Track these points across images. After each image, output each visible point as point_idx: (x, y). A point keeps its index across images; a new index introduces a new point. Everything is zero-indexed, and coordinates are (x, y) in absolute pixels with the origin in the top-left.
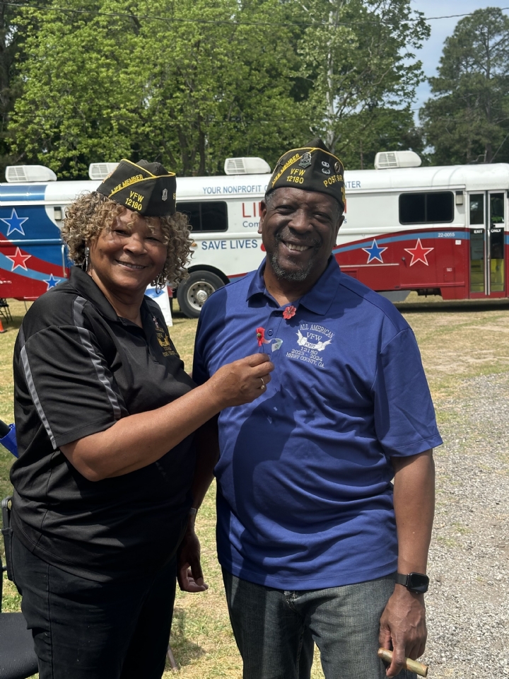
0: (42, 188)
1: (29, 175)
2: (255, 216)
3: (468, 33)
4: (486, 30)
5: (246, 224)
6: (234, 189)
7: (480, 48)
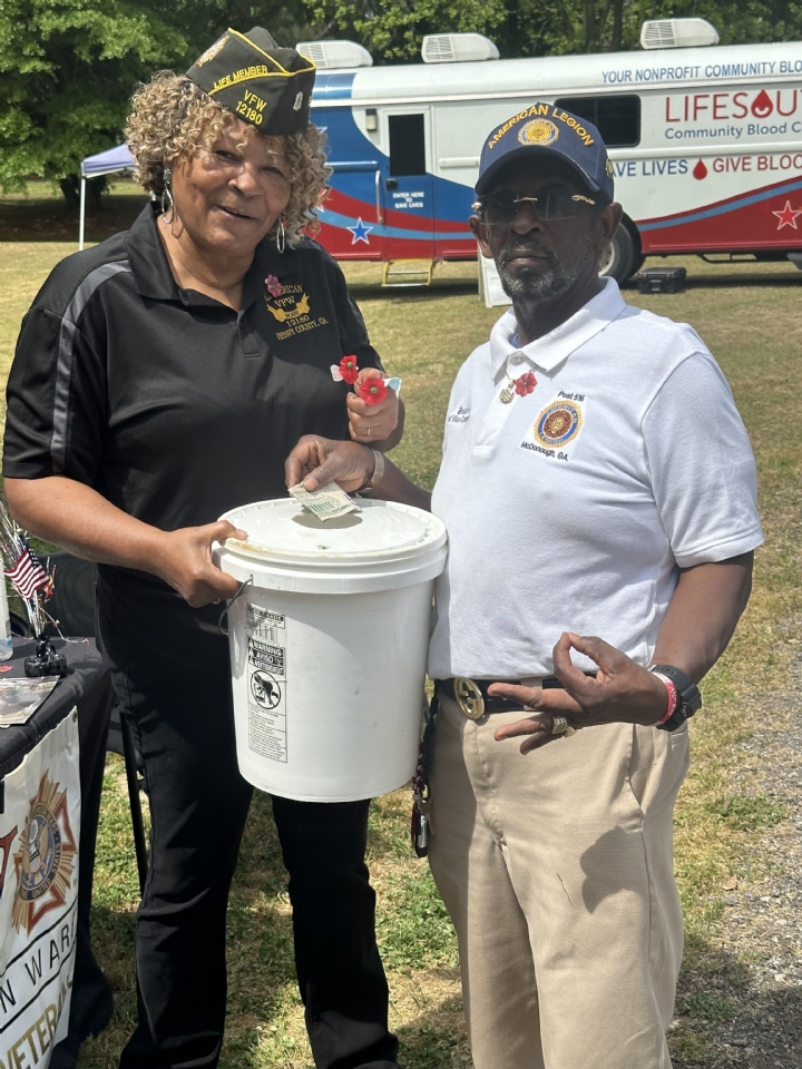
0: (349, 79)
1: (331, 57)
2: (686, 118)
5: (671, 134)
6: (654, 74)
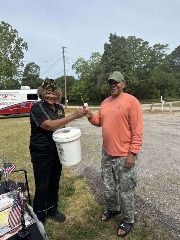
3: (29, 66)
4: (32, 66)
7: (31, 69)
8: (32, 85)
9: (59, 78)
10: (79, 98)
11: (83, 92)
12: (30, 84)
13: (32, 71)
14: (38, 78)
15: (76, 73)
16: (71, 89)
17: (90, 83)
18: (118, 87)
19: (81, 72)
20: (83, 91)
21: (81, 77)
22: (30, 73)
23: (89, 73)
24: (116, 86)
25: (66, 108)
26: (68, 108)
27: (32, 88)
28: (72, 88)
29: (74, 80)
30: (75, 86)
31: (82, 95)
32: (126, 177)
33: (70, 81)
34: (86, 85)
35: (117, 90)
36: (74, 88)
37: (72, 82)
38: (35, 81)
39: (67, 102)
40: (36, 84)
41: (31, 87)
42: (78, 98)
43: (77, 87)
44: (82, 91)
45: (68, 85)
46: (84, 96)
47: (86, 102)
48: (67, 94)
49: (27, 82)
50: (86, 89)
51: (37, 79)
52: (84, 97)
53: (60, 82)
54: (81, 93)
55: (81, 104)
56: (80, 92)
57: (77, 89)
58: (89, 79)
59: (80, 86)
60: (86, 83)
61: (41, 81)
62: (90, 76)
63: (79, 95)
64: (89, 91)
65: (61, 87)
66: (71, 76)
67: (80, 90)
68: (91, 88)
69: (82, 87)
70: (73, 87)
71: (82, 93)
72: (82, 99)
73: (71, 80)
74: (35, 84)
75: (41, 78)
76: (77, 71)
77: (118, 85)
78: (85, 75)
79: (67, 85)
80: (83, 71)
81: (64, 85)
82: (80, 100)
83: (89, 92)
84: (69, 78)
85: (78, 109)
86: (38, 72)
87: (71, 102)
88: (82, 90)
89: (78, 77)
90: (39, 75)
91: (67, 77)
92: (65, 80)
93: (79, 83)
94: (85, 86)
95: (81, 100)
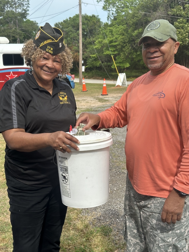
8: (14, 35)
9: (67, 20)
10: (109, 64)
11: (116, 50)
12: (10, 32)
13: (14, 4)
14: (25, 20)
15: (105, 8)
16: (92, 43)
17: (133, 31)
18: (163, 53)
19: (114, 6)
20: (118, 47)
21: (114, 17)
22: (9, 9)
23: (131, 9)
24: (158, 50)
25: (81, 83)
26: (84, 83)
27: (13, 41)
28: (94, 42)
29: (98, 24)
30: (101, 36)
31: (115, 56)
32: (164, 241)
33: (91, 27)
34: (124, 35)
35: (160, 59)
36: (99, 42)
37: (95, 29)
38: (20, 27)
39: (83, 70)
40: (21, 32)
41: (11, 38)
42: (106, 63)
43: (104, 38)
44: (115, 48)
45: (86, 35)
46: (118, 58)
47: (123, 72)
48: (83, 54)
49: (3, 28)
50: (125, 43)
51: (23, 22)
52: (119, 60)
53: (70, 28)
54: (113, 53)
55: (111, 75)
56: (110, 50)
57: (104, 44)
58: (131, 22)
59: (110, 37)
60: (124, 30)
61: (32, 25)
62: (133, 16)
63: (109, 56)
64: (130, 48)
65: (71, 38)
66: (94, 16)
67: (111, 45)
68: (134, 40)
69: (116, 38)
70: (96, 39)
71: (114, 51)
72: (115, 65)
73: (92, 24)
74: (19, 33)
75: (31, 20)
76: (106, 5)
77: (163, 48)
78: (123, 13)
79: (83, 34)
80: (120, 5)
81: (78, 35)
82: (110, 66)
83: (131, 50)
84: (89, 20)
85: (105, 85)
86: (25, 8)
87: (91, 71)
88: (115, 46)
89: (108, 17)
90: (28, 12)
91: (84, 17)
92: (81, 24)
93: (108, 31)
94: (122, 37)
95: (113, 67)
